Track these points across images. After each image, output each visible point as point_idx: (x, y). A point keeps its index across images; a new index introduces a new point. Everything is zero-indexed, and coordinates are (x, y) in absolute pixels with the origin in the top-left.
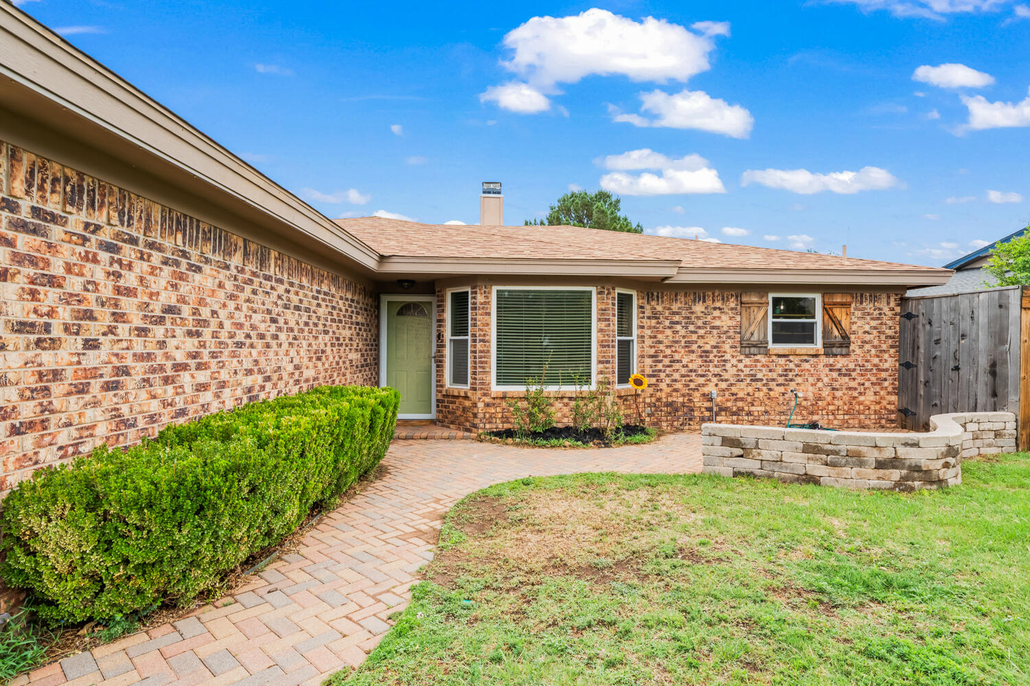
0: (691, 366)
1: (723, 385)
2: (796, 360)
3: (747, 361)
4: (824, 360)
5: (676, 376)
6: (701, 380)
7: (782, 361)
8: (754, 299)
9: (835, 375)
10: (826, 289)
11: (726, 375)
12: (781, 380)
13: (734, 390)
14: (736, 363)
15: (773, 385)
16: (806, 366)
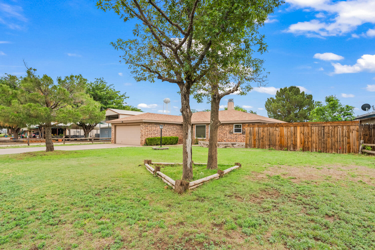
0: (222, 136)
1: (227, 139)
2: (238, 135)
3: (230, 135)
4: (242, 135)
5: (220, 137)
6: (224, 138)
7: (235, 135)
8: (231, 125)
9: (244, 138)
10: (243, 123)
11: (227, 137)
12: (235, 138)
13: (228, 140)
14: (229, 135)
15: (234, 139)
16: (239, 136)
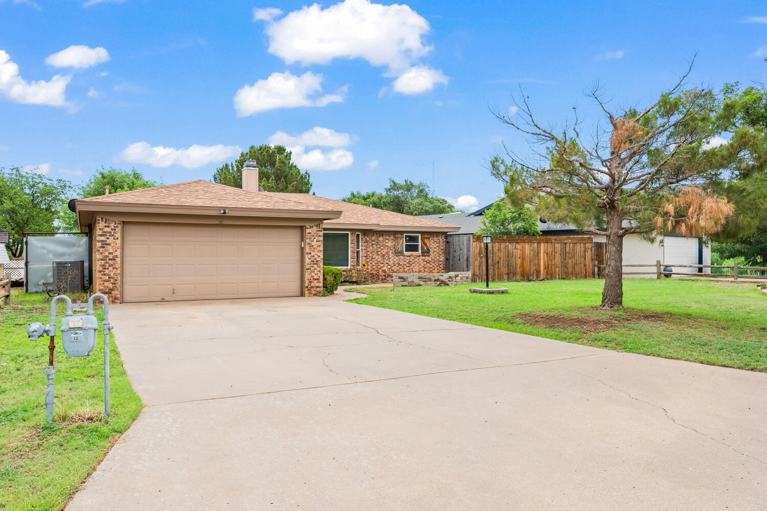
0: (379, 260)
1: (389, 267)
2: (413, 258)
3: (397, 258)
4: (422, 258)
5: (374, 264)
6: (382, 265)
7: (408, 258)
8: (399, 236)
9: (425, 263)
10: (423, 233)
11: (390, 264)
12: (408, 265)
13: (393, 268)
14: (393, 259)
15: (405, 266)
16: (416, 260)
